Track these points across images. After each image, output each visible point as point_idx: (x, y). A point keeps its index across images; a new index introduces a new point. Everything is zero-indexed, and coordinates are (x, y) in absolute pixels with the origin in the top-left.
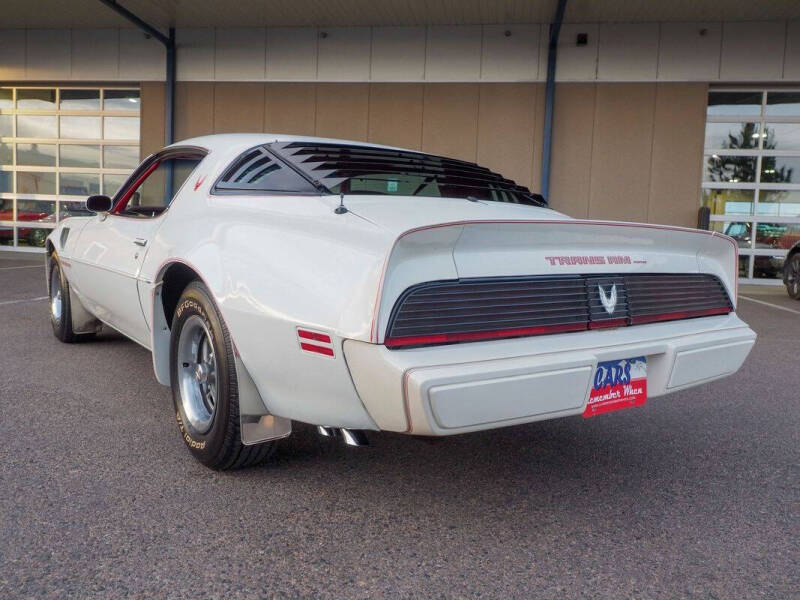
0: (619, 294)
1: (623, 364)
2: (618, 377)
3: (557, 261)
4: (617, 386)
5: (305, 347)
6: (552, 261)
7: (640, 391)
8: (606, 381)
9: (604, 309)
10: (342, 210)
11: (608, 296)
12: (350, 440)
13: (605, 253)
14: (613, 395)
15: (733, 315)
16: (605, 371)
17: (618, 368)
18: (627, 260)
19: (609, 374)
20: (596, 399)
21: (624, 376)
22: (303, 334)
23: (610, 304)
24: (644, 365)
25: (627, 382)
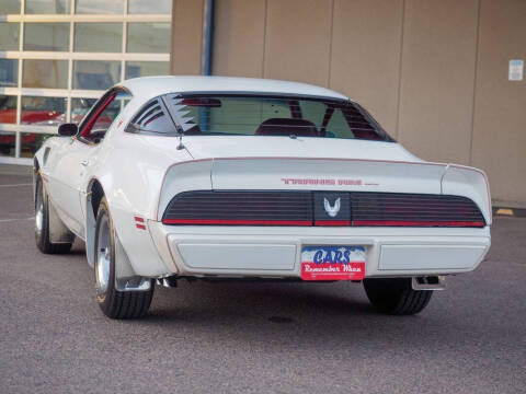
0: (341, 205)
1: (343, 250)
2: (336, 258)
3: (290, 182)
4: (337, 264)
5: (139, 226)
6: (287, 182)
7: (359, 270)
8: (325, 260)
9: (327, 213)
10: (181, 147)
11: (332, 205)
12: (166, 284)
13: (337, 178)
14: (333, 269)
15: (487, 229)
16: (325, 254)
17: (337, 253)
18: (359, 183)
19: (329, 254)
20: (316, 270)
21: (343, 258)
22: (137, 219)
23: (333, 211)
24: (364, 253)
25: (348, 263)
